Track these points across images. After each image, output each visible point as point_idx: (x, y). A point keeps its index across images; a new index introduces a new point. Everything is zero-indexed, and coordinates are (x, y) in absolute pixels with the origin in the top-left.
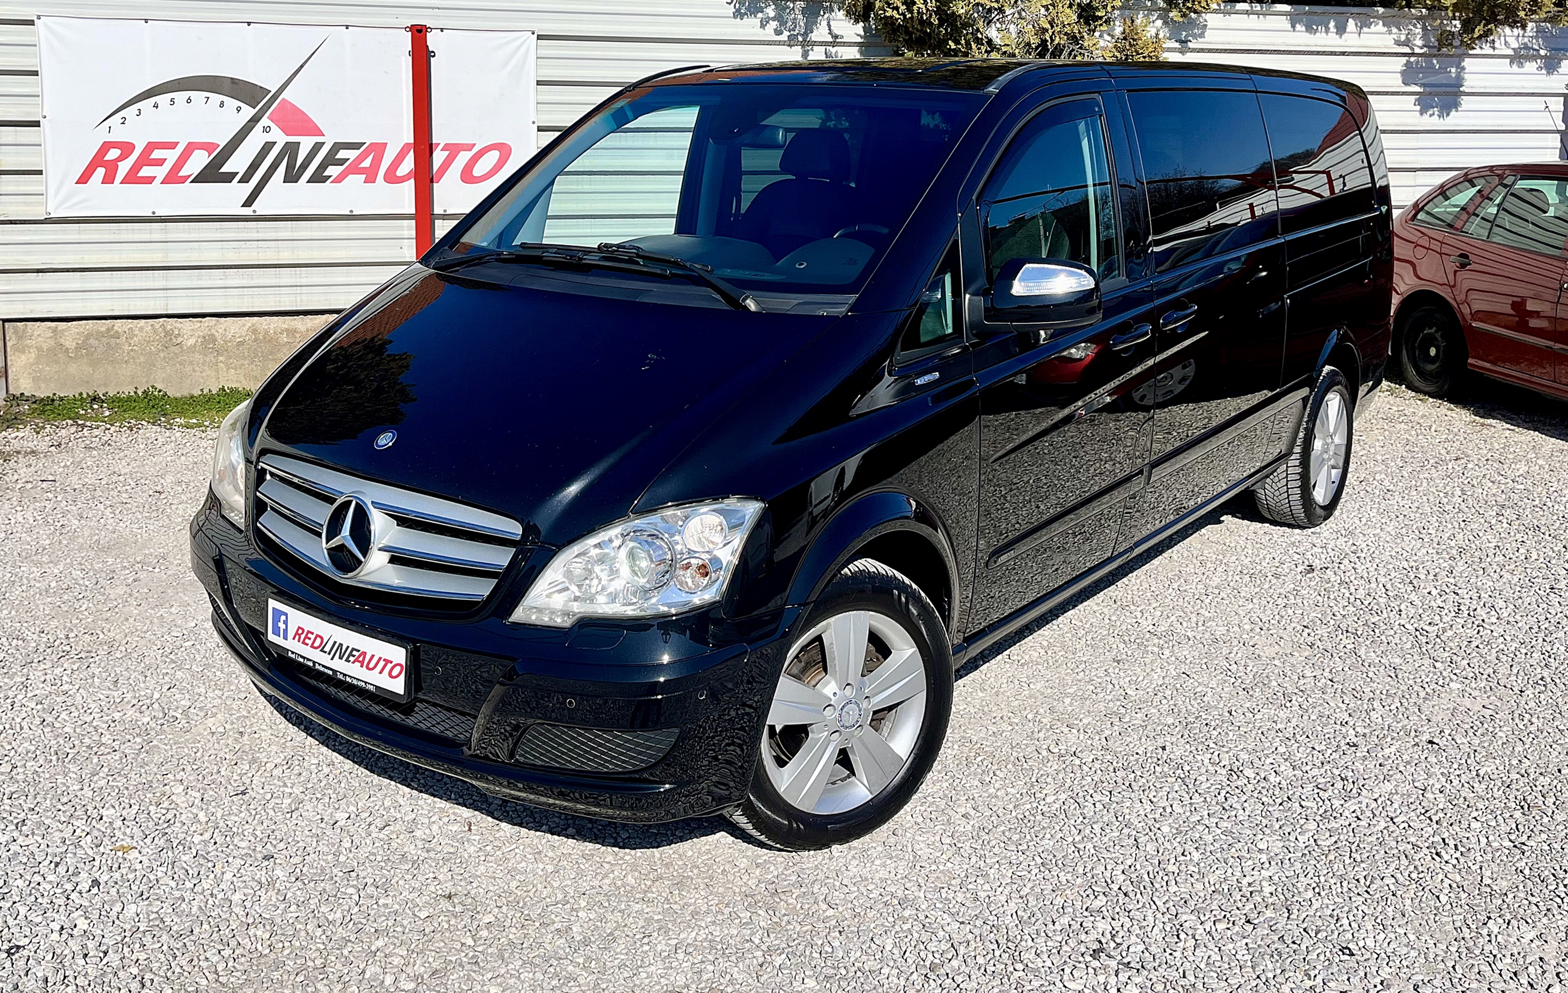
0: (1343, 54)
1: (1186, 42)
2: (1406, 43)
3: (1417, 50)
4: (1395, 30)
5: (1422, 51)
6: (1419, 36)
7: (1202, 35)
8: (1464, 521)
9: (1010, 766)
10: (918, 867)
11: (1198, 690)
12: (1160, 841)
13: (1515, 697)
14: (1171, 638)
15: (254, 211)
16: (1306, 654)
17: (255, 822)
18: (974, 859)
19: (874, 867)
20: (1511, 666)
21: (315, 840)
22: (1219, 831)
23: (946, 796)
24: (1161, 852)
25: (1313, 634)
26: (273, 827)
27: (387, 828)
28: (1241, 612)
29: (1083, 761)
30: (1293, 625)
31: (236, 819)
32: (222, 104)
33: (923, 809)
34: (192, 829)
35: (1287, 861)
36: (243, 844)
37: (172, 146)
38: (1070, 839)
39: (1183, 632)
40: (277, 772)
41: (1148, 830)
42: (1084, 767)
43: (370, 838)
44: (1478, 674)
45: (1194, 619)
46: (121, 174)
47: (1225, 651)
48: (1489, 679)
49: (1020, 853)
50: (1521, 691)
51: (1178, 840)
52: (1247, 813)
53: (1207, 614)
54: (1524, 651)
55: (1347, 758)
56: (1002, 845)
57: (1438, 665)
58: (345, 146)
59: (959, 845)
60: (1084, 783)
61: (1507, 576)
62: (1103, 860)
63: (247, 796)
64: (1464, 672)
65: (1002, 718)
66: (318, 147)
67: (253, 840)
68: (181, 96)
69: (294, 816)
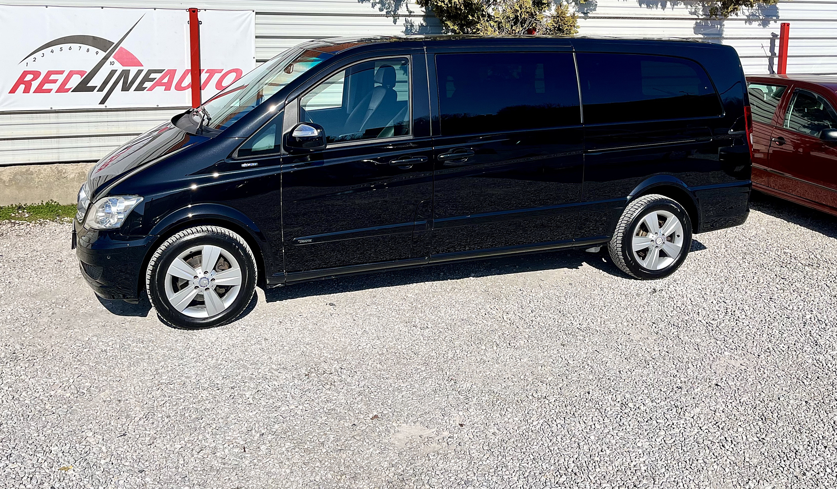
0: (663, 19)
1: (587, 13)
2: (694, 13)
3: (700, 17)
4: (689, 7)
5: (702, 17)
6: (701, 10)
7: (595, 10)
8: (727, 262)
9: (514, 405)
10: (473, 463)
11: (603, 360)
12: (590, 445)
13: (756, 359)
14: (589, 331)
15: (106, 106)
16: (654, 338)
17: (132, 451)
18: (500, 458)
19: (451, 464)
20: (753, 342)
21: (164, 460)
22: (618, 438)
23: (483, 423)
24: (591, 450)
25: (657, 327)
26: (142, 454)
27: (201, 452)
28: (622, 316)
29: (550, 401)
30: (648, 322)
31: (122, 450)
32: (88, 50)
33: (473, 431)
34: (100, 456)
35: (651, 453)
36: (127, 464)
37: (61, 72)
38: (546, 445)
39: (594, 328)
40: (141, 422)
41: (584, 439)
42: (551, 405)
43: (193, 457)
44: (738, 347)
45: (599, 321)
46: (33, 88)
47: (615, 338)
48: (743, 349)
49: (523, 453)
50: (759, 356)
51: (599, 443)
52: (631, 427)
53: (606, 318)
54: (759, 333)
55: (677, 395)
56: (513, 449)
57: (718, 342)
58: (154, 71)
59: (492, 450)
60: (551, 413)
61: (749, 292)
62: (563, 456)
63: (126, 437)
64: (731, 346)
65: (508, 378)
66: (140, 72)
67: (132, 461)
68: (65, 46)
69: (152, 447)
